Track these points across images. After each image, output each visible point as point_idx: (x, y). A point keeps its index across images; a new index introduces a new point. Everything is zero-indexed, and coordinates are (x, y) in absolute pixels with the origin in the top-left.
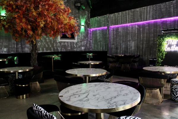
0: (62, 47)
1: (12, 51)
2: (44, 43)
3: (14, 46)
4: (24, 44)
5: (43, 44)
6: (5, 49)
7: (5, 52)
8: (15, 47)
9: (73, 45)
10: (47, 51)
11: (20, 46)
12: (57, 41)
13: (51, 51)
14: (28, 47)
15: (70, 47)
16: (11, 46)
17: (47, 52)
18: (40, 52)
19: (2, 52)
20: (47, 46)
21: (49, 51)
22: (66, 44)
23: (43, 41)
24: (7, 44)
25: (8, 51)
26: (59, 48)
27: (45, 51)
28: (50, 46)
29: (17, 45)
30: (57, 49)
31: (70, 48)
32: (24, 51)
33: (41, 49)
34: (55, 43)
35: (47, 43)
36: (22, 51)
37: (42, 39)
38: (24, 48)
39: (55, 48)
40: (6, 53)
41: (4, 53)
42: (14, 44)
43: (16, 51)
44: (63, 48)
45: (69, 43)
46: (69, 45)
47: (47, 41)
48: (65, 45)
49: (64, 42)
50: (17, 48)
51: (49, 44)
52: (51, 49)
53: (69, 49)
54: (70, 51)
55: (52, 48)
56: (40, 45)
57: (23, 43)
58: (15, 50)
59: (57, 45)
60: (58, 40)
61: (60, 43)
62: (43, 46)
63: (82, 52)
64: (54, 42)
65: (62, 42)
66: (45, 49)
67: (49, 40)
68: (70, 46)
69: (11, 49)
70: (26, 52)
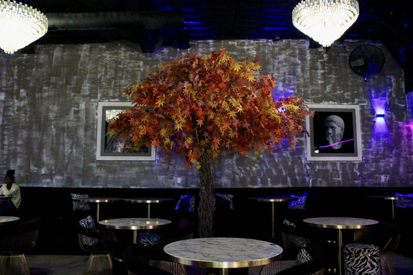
0: (316, 175)
1: (192, 184)
2: (267, 167)
4: (220, 169)
5: (265, 168)
6: (179, 180)
7: (179, 184)
9: (349, 171)
10: (276, 184)
12: (303, 161)
13: (285, 186)
14: (227, 176)
15: (342, 174)
16: (191, 173)
17: (275, 187)
18: (256, 187)
19: (174, 184)
20: (274, 172)
21: (280, 186)
22: (329, 167)
23: (266, 160)
24: (184, 169)
25: (186, 182)
26: (307, 179)
27: (270, 185)
28: (284, 174)
30: (304, 181)
31: (340, 179)
32: (219, 183)
33: (259, 179)
34: (296, 166)
35: (275, 166)
37: (261, 156)
38: (220, 178)
39: (297, 177)
40: (181, 187)
41: (177, 186)
44: (320, 179)
45: (338, 165)
46: (337, 171)
47: (276, 160)
48: (327, 171)
49: (324, 163)
51: (281, 167)
52: (285, 181)
53: (339, 181)
54: (342, 185)
55: (289, 179)
56: (258, 171)
59: (302, 170)
60: (306, 159)
61: (312, 164)
62: (264, 173)
63: (380, 188)
64: (294, 162)
65: (316, 163)
66: (269, 179)
67: (280, 159)
68: (340, 172)
69: (190, 179)
70: (224, 186)
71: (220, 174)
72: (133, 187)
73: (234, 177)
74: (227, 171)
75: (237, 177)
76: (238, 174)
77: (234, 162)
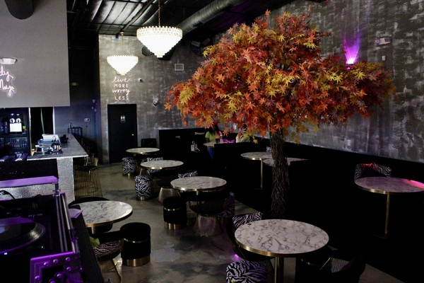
1: (360, 148)
3: (366, 135)
4: (387, 135)
6: (349, 142)
7: (349, 147)
8: (366, 138)
11: (377, 136)
14: (395, 143)
16: (359, 136)
19: (345, 147)
24: (353, 130)
25: (354, 146)
29: (372, 133)
32: (386, 151)
36: (382, 153)
38: (387, 144)
40: (350, 150)
41: (347, 149)
42: (366, 132)
43: (369, 148)
50: (371, 142)
57: (384, 130)
58: (367, 146)
69: (359, 143)
70: (390, 156)
71: (388, 140)
72: (315, 145)
73: (402, 145)
74: (396, 137)
75: (406, 146)
76: (407, 142)
77: (404, 126)
